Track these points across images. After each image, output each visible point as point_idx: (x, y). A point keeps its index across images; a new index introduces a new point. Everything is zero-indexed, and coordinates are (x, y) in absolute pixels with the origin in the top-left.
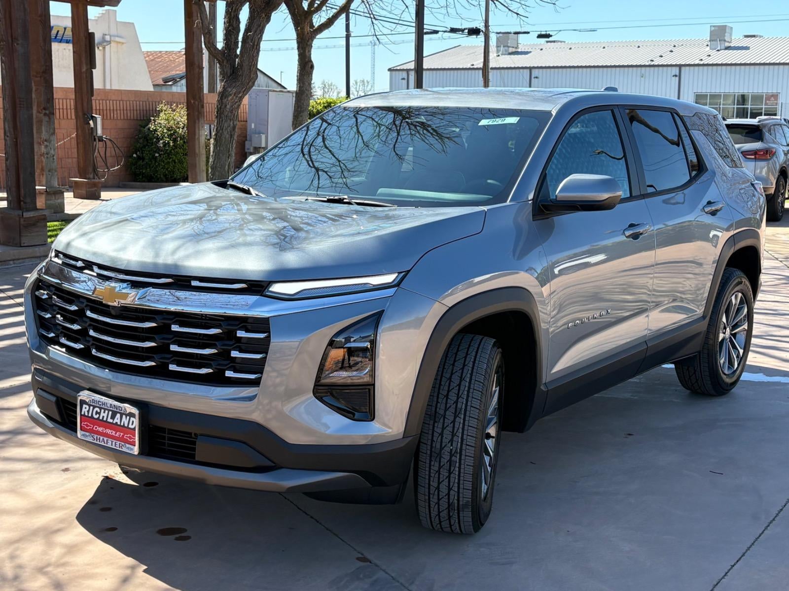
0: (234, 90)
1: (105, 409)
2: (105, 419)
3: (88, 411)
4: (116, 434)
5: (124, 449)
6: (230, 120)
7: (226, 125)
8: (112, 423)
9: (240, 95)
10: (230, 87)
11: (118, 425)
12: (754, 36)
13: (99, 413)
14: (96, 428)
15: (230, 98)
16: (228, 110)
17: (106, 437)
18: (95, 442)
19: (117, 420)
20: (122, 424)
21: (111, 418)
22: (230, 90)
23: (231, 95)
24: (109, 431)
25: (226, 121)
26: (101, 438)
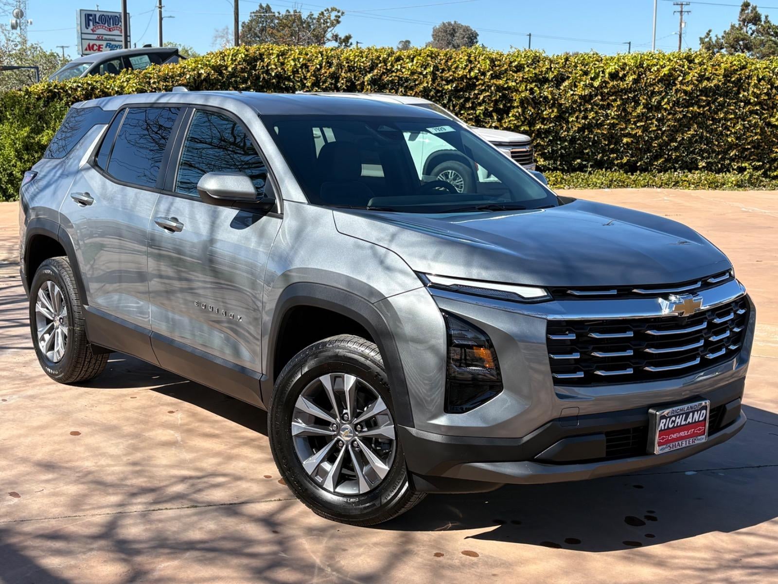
1: (679, 416)
2: (679, 424)
3: (665, 425)
8: (686, 424)
13: (675, 422)
14: (671, 437)
18: (672, 449)
19: (690, 418)
20: (693, 421)
24: (682, 434)
26: (677, 443)
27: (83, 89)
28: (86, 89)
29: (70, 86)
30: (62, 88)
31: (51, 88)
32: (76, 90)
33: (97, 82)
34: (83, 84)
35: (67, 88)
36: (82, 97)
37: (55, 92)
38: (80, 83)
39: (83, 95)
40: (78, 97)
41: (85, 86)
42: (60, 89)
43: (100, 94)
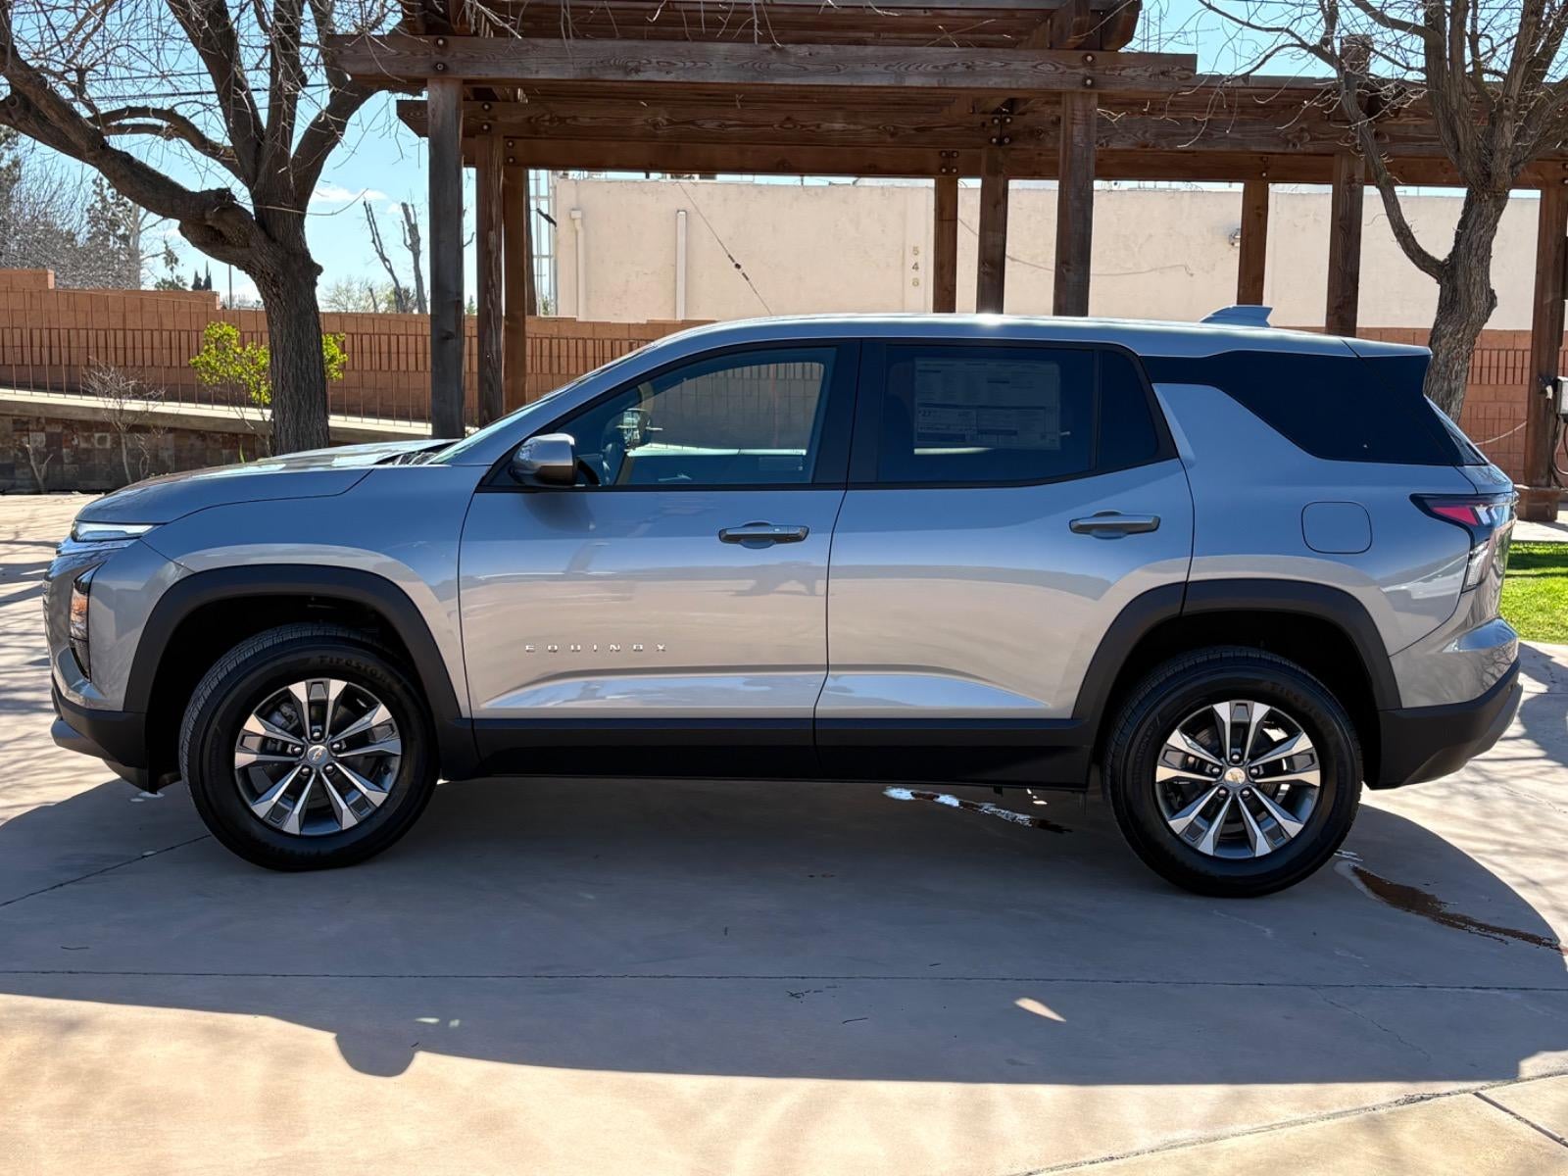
0: (1450, 329)
6: (1444, 378)
7: (1436, 388)
9: (1460, 336)
10: (1444, 323)
15: (1444, 341)
16: (1441, 362)
22: (1443, 327)
23: (1445, 337)
25: (1436, 381)
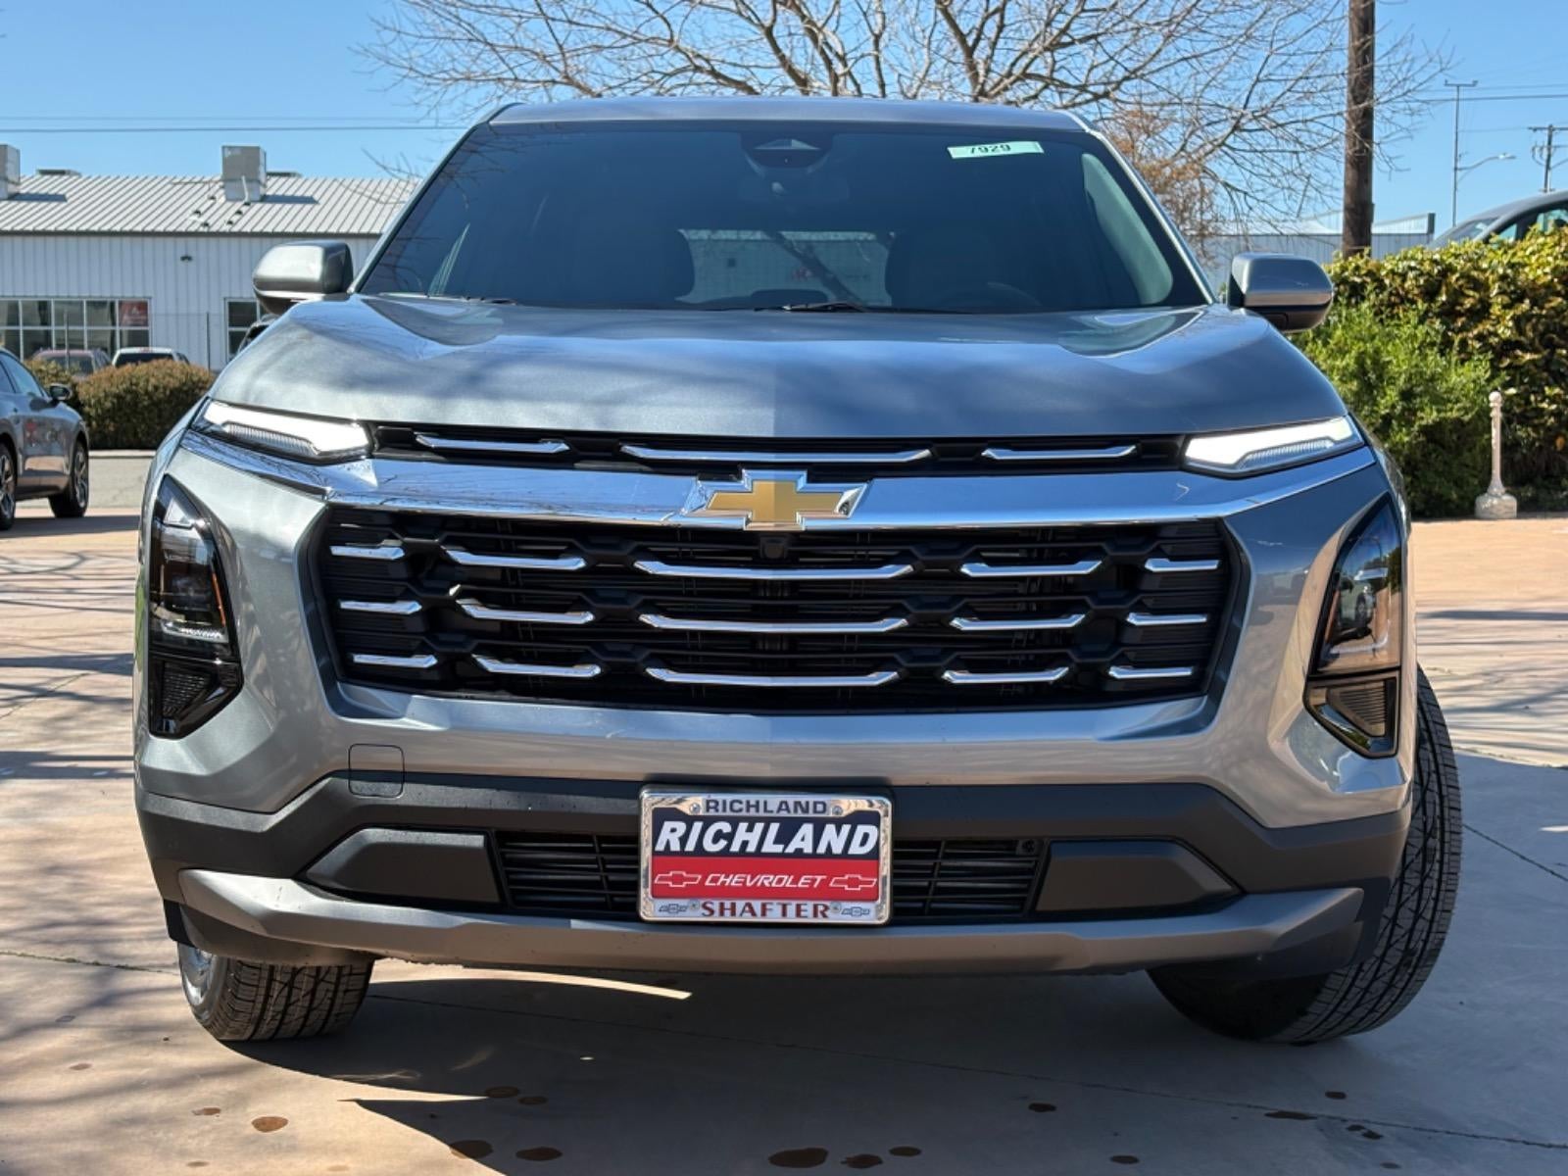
1: (752, 823)
2: (751, 848)
3: (684, 840)
4: (795, 881)
5: (834, 918)
8: (783, 855)
11: (808, 856)
12: (62, 173)
13: (730, 837)
14: (715, 880)
17: (757, 897)
18: (716, 918)
19: (803, 840)
20: (822, 849)
21: (777, 841)
24: (768, 880)
26: (728, 904)
27: (1422, 274)
28: (1429, 274)
29: (1389, 267)
30: (1370, 273)
31: (1346, 274)
32: (1404, 277)
33: (1457, 256)
34: (1422, 262)
35: (1383, 273)
36: (1416, 291)
37: (1354, 283)
38: (1416, 260)
39: (1418, 287)
40: (1407, 293)
41: (1427, 266)
42: (1366, 275)
43: (1461, 282)
